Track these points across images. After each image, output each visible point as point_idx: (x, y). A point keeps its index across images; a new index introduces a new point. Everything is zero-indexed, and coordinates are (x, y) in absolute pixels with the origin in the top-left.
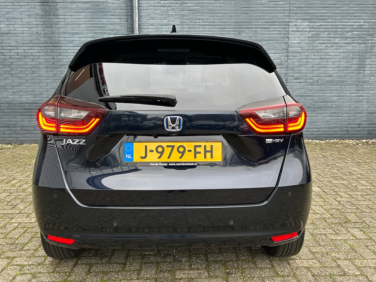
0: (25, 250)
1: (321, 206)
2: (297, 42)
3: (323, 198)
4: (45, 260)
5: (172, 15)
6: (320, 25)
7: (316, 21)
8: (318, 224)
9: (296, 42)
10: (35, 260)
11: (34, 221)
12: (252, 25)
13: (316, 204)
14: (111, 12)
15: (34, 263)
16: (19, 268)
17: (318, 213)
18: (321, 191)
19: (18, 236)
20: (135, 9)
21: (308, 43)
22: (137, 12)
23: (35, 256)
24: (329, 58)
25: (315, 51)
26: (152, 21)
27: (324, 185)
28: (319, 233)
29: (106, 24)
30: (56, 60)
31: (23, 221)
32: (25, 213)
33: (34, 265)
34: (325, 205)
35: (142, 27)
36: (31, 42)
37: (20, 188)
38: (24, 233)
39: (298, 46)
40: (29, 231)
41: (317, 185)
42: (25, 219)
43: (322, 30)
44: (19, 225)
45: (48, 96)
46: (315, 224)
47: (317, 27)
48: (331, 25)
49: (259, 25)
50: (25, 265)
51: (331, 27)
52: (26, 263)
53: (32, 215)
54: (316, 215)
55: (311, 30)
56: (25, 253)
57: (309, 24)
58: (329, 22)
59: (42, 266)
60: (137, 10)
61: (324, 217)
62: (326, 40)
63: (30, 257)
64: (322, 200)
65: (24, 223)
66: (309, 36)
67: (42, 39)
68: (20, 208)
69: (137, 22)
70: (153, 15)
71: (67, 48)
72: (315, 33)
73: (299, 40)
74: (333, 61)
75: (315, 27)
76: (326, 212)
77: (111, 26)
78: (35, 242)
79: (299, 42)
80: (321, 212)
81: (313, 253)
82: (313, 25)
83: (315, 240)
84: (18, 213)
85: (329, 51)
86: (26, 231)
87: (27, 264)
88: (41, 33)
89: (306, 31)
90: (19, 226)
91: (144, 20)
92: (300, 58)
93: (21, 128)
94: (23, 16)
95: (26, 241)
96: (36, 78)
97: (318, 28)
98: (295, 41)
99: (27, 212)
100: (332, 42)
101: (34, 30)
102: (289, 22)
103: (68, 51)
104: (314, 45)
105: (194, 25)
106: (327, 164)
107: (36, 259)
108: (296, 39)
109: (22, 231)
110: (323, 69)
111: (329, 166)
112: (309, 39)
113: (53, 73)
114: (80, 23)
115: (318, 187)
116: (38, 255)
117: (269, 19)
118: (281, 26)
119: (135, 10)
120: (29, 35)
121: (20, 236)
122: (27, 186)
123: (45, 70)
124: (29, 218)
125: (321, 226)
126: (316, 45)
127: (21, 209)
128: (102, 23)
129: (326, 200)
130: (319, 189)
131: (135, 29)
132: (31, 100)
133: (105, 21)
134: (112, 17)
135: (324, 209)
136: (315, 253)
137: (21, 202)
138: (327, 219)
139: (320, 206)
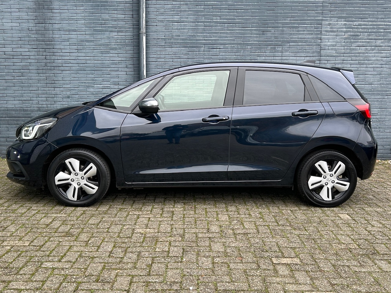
0: (21, 274)
1: (348, 236)
2: (332, 44)
3: (351, 227)
4: (43, 285)
5: (185, 11)
6: (359, 24)
7: (354, 20)
8: (342, 254)
9: (330, 44)
10: (32, 284)
11: (27, 245)
12: (278, 23)
13: (343, 234)
14: (114, 6)
15: (32, 288)
16: (16, 292)
17: (343, 243)
18: (351, 219)
19: (12, 260)
20: (142, 3)
21: (344, 45)
22: (144, 7)
23: (32, 281)
24: (369, 63)
25: (353, 54)
26: (162, 17)
27: (355, 213)
28: (342, 264)
29: (107, 20)
30: (48, 61)
31: (16, 244)
32: (18, 236)
33: (31, 289)
34: (353, 235)
35: (150, 23)
36: (20, 40)
37: (9, 208)
38: (18, 256)
39: (332, 48)
40: (23, 255)
41: (346, 213)
42: (18, 242)
43: (361, 30)
44: (11, 248)
45: (39, 102)
46: (339, 255)
47: (355, 27)
48: (371, 25)
49: (287, 23)
50: (22, 290)
51: (371, 26)
52: (23, 288)
53: (25, 238)
54: (341, 245)
55: (348, 30)
56: (21, 278)
57: (345, 22)
58: (369, 20)
59: (40, 290)
60: (144, 4)
61: (350, 247)
62: (366, 41)
63: (27, 282)
64: (351, 229)
65: (17, 246)
66: (345, 38)
67: (33, 36)
68: (11, 230)
69: (144, 19)
70: (162, 10)
71: (62, 47)
72: (352, 34)
73: (334, 42)
74: (374, 66)
75: (353, 26)
76: (353, 242)
77: (114, 23)
78: (30, 267)
79: (334, 44)
80: (347, 242)
81: (332, 285)
82: (351, 25)
83: (336, 272)
84: (9, 235)
85: (369, 55)
86: (20, 254)
87: (24, 288)
88: (33, 29)
89: (342, 31)
90: (12, 250)
91: (152, 16)
92: (335, 62)
93: (6, 139)
94: (13, 10)
95: (21, 265)
96: (25, 81)
97: (357, 27)
98: (328, 43)
99: (20, 235)
100: (373, 45)
101: (25, 25)
102: (322, 20)
103: (63, 51)
104: (352, 47)
105: (210, 22)
106: (362, 188)
107: (33, 284)
108: (330, 40)
109: (16, 255)
110: (361, 76)
111: (364, 191)
112: (346, 41)
113: (44, 75)
114: (79, 18)
115: (348, 214)
116: (35, 280)
117: (299, 17)
118: (313, 25)
120: (19, 31)
121: (14, 260)
122: (17, 206)
123: (36, 71)
124: (22, 242)
125: (345, 257)
126: (354, 47)
127: (13, 232)
128: (103, 19)
129: (355, 229)
130: (349, 217)
131: (142, 27)
132: (18, 106)
133: (106, 16)
134: (116, 12)
135: (351, 238)
136: (335, 285)
137: (12, 224)
138: (353, 250)
139: (347, 236)
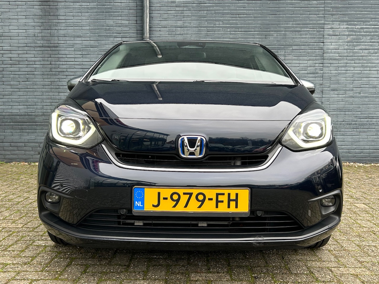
0: (9, 251)
1: (369, 221)
2: (334, 48)
3: (370, 214)
4: (32, 260)
5: (188, 16)
6: (361, 27)
7: (356, 24)
8: (366, 236)
9: (332, 48)
10: (20, 259)
11: (20, 227)
12: (280, 27)
13: (362, 219)
14: (118, 12)
15: (20, 263)
16: (2, 266)
17: (365, 227)
18: (368, 207)
19: (2, 239)
20: (145, 8)
21: (347, 48)
22: (148, 12)
23: (20, 256)
24: (372, 66)
25: (356, 57)
26: (165, 22)
27: (371, 202)
28: (367, 244)
29: (112, 26)
30: (53, 66)
31: (8, 226)
32: (11, 219)
33: (19, 264)
34: (373, 220)
35: (153, 29)
36: (26, 45)
37: (6, 198)
38: (9, 236)
39: (335, 52)
40: (14, 234)
41: (362, 202)
42: (11, 224)
43: (363, 33)
44: (3, 229)
45: (43, 107)
46: (363, 237)
47: (357, 31)
48: (373, 28)
49: (289, 27)
50: (8, 264)
51: (373, 30)
52: (9, 262)
53: (19, 221)
54: (363, 229)
55: (350, 33)
56: (9, 254)
57: (347, 26)
58: (371, 24)
59: (29, 265)
60: (148, 10)
61: (373, 230)
62: (369, 45)
63: (14, 257)
64: (370, 215)
65: (9, 227)
66: (348, 41)
67: (39, 42)
68: (5, 215)
69: (148, 24)
70: (166, 16)
71: (67, 52)
72: (355, 38)
73: (336, 45)
74: (377, 69)
75: (355, 30)
76: (375, 226)
77: (117, 28)
78: (21, 244)
79: (336, 48)
80: (368, 226)
81: (361, 262)
82: (353, 28)
83: (363, 251)
84: (2, 219)
85: (372, 58)
86: (11, 235)
87: (11, 262)
88: (39, 35)
89: (344, 35)
90: (3, 230)
91: (155, 22)
92: (338, 65)
94: (20, 17)
95: (11, 243)
96: (30, 87)
97: (359, 31)
98: (331, 46)
99: (13, 219)
100: (376, 48)
101: (31, 32)
102: (324, 24)
103: (68, 56)
104: (355, 50)
105: (213, 27)
106: (374, 184)
107: (22, 259)
108: (332, 43)
109: (6, 235)
110: (365, 79)
111: (376, 186)
112: (348, 44)
113: (49, 80)
114: (84, 25)
115: (364, 204)
116: (24, 256)
117: (301, 20)
118: (315, 29)
119: (145, 10)
120: (26, 37)
121: (4, 239)
122: (14, 197)
123: (41, 76)
124: (14, 224)
125: (369, 239)
126: (357, 50)
127: (6, 216)
128: (108, 25)
129: (375, 216)
130: (365, 206)
131: (146, 31)
132: (23, 111)
133: (111, 22)
134: (120, 18)
135: (373, 223)
136: (364, 262)
137: (6, 210)
138: (377, 232)
139: (367, 221)
